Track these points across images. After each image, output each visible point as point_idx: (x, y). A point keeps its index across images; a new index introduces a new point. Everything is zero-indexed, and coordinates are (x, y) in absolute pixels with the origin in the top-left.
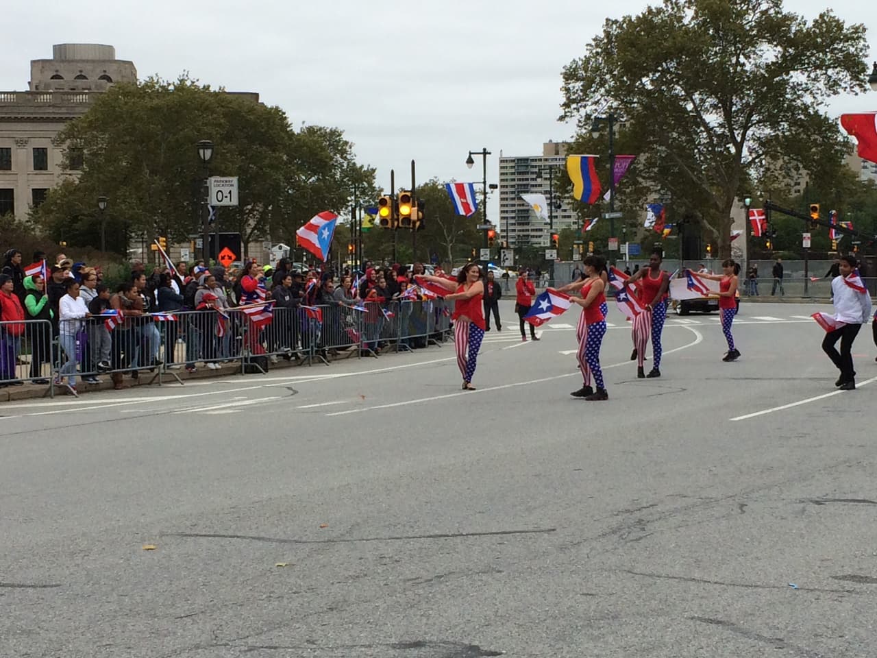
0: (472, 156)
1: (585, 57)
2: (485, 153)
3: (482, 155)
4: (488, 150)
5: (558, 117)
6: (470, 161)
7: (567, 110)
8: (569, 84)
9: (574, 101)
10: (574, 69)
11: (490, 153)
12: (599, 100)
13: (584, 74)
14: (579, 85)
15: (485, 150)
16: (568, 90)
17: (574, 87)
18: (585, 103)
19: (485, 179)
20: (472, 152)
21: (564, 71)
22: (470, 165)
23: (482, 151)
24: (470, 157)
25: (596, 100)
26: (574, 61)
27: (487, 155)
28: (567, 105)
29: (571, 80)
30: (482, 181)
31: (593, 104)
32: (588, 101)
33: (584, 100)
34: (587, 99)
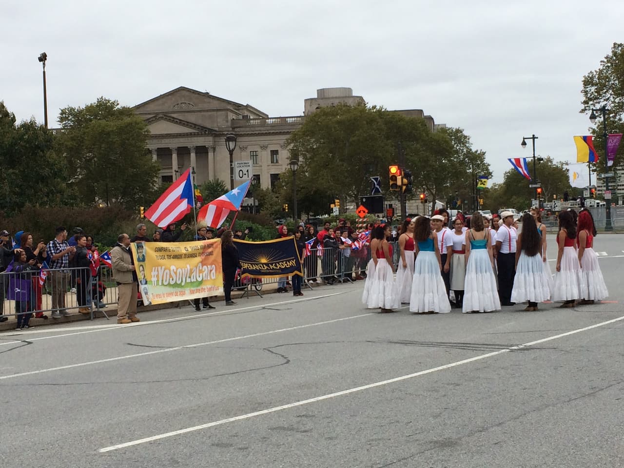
0: (525, 140)
1: (599, 70)
2: (534, 138)
3: (532, 140)
4: (536, 136)
5: (580, 110)
6: (524, 144)
7: (586, 105)
8: (587, 88)
9: (590, 99)
10: (591, 78)
11: (537, 138)
12: (609, 98)
13: (597, 81)
14: (593, 89)
15: (534, 136)
16: (586, 92)
17: (590, 90)
18: (599, 100)
19: (534, 154)
20: (525, 137)
21: (584, 79)
22: (524, 146)
23: (532, 137)
24: (524, 140)
25: (607, 98)
26: (591, 72)
27: (535, 139)
28: (585, 102)
29: (589, 85)
30: (533, 156)
31: (605, 100)
32: (601, 98)
33: (598, 98)
34: (600, 97)
